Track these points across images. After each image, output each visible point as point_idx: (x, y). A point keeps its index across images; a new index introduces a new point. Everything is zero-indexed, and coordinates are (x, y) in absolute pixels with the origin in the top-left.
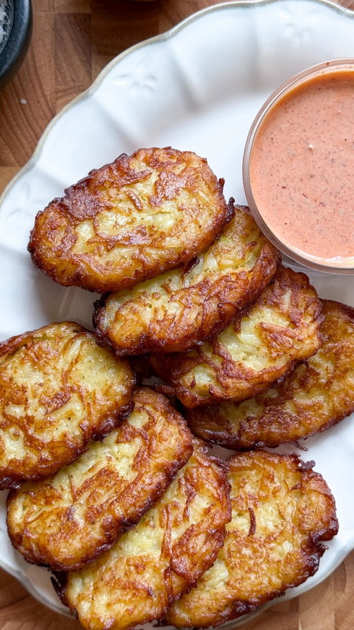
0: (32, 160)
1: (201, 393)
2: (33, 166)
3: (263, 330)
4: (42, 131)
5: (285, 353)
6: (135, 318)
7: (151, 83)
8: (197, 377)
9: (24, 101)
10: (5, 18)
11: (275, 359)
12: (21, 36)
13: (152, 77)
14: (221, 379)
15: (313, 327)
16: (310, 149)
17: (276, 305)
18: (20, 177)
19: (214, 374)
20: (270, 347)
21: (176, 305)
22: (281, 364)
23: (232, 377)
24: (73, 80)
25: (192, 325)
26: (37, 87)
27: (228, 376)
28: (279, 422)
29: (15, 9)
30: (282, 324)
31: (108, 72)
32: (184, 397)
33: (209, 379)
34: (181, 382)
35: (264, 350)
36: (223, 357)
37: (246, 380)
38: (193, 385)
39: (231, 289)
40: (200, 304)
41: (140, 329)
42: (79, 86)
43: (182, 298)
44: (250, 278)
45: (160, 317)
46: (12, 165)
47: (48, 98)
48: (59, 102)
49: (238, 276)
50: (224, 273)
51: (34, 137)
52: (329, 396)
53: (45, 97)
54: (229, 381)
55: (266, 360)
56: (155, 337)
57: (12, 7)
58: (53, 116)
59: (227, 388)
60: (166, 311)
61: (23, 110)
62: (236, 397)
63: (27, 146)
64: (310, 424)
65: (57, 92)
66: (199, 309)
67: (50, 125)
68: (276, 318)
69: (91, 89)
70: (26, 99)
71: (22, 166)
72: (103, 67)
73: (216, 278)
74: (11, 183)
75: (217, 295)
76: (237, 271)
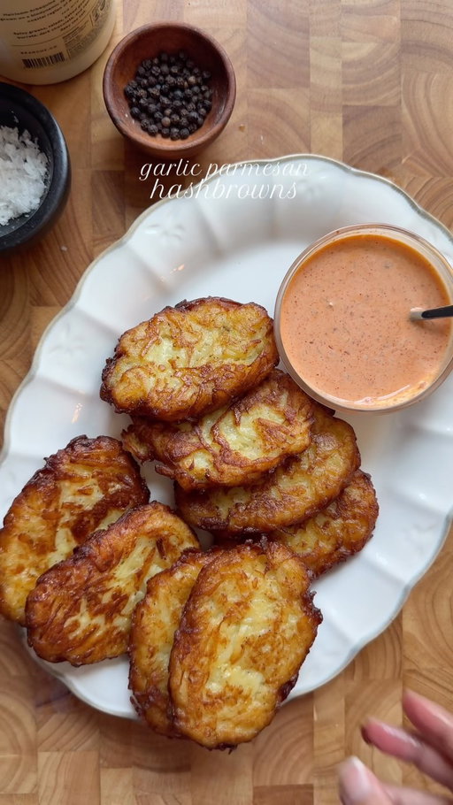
0: (71, 301)
1: (198, 475)
2: (72, 307)
3: (260, 424)
4: (81, 274)
5: (278, 446)
6: (138, 383)
7: (179, 232)
8: (196, 461)
9: (64, 248)
10: (46, 173)
11: (268, 451)
12: (60, 189)
13: (180, 227)
14: (218, 464)
15: (305, 425)
16: (331, 306)
17: (274, 404)
18: (60, 317)
19: (212, 459)
20: (265, 440)
21: (178, 381)
22: (274, 455)
23: (228, 464)
24: (109, 230)
25: (187, 402)
26: (76, 234)
27: (224, 462)
28: (266, 508)
29: (55, 165)
30: (278, 420)
31: (141, 222)
32: (182, 478)
33: (207, 464)
34: (181, 465)
35: (260, 442)
36: (222, 445)
37: (241, 467)
38: (192, 467)
39: (228, 378)
40: (198, 385)
41: (140, 394)
42: (114, 234)
43: (183, 376)
44: (247, 371)
45: (160, 389)
46: (54, 305)
47: (87, 245)
48: (96, 249)
49: (237, 368)
50: (226, 362)
51: (73, 280)
52: (312, 481)
53: (83, 244)
54: (225, 467)
55: (260, 451)
56: (150, 404)
57: (52, 163)
58: (91, 261)
59: (222, 473)
60: (167, 384)
61: (63, 256)
62: (230, 483)
63: (67, 288)
64: (294, 508)
65: (94, 240)
66: (196, 389)
67: (88, 269)
68: (273, 415)
69: (125, 238)
70: (67, 246)
71: (63, 306)
72: (135, 218)
73: (218, 365)
74: (52, 323)
75: (214, 380)
76: (238, 363)
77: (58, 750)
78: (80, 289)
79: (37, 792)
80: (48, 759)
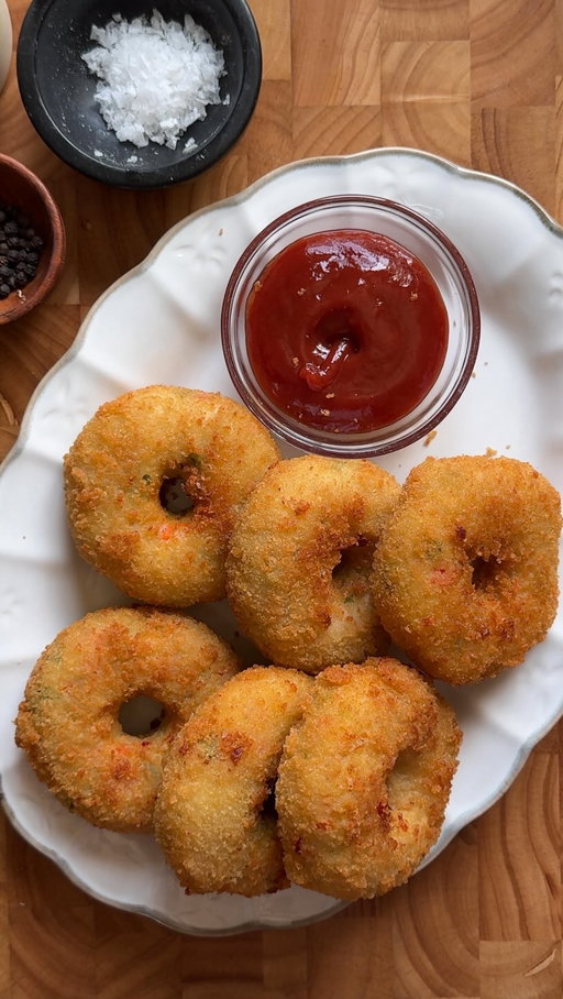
77: (351, 107)
78: (85, 333)
79: (381, 44)
80: (366, 95)
